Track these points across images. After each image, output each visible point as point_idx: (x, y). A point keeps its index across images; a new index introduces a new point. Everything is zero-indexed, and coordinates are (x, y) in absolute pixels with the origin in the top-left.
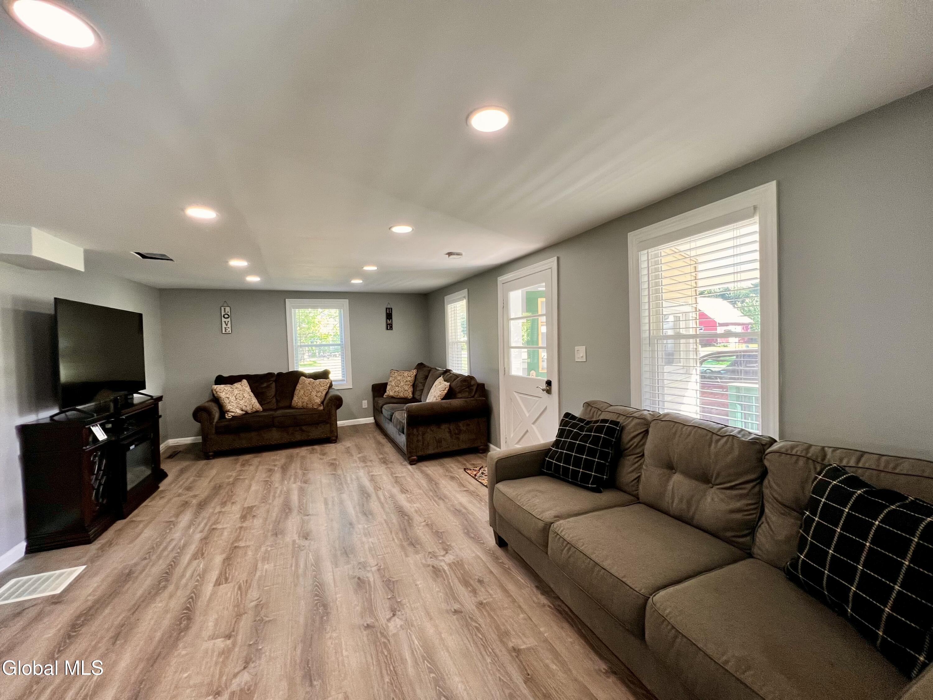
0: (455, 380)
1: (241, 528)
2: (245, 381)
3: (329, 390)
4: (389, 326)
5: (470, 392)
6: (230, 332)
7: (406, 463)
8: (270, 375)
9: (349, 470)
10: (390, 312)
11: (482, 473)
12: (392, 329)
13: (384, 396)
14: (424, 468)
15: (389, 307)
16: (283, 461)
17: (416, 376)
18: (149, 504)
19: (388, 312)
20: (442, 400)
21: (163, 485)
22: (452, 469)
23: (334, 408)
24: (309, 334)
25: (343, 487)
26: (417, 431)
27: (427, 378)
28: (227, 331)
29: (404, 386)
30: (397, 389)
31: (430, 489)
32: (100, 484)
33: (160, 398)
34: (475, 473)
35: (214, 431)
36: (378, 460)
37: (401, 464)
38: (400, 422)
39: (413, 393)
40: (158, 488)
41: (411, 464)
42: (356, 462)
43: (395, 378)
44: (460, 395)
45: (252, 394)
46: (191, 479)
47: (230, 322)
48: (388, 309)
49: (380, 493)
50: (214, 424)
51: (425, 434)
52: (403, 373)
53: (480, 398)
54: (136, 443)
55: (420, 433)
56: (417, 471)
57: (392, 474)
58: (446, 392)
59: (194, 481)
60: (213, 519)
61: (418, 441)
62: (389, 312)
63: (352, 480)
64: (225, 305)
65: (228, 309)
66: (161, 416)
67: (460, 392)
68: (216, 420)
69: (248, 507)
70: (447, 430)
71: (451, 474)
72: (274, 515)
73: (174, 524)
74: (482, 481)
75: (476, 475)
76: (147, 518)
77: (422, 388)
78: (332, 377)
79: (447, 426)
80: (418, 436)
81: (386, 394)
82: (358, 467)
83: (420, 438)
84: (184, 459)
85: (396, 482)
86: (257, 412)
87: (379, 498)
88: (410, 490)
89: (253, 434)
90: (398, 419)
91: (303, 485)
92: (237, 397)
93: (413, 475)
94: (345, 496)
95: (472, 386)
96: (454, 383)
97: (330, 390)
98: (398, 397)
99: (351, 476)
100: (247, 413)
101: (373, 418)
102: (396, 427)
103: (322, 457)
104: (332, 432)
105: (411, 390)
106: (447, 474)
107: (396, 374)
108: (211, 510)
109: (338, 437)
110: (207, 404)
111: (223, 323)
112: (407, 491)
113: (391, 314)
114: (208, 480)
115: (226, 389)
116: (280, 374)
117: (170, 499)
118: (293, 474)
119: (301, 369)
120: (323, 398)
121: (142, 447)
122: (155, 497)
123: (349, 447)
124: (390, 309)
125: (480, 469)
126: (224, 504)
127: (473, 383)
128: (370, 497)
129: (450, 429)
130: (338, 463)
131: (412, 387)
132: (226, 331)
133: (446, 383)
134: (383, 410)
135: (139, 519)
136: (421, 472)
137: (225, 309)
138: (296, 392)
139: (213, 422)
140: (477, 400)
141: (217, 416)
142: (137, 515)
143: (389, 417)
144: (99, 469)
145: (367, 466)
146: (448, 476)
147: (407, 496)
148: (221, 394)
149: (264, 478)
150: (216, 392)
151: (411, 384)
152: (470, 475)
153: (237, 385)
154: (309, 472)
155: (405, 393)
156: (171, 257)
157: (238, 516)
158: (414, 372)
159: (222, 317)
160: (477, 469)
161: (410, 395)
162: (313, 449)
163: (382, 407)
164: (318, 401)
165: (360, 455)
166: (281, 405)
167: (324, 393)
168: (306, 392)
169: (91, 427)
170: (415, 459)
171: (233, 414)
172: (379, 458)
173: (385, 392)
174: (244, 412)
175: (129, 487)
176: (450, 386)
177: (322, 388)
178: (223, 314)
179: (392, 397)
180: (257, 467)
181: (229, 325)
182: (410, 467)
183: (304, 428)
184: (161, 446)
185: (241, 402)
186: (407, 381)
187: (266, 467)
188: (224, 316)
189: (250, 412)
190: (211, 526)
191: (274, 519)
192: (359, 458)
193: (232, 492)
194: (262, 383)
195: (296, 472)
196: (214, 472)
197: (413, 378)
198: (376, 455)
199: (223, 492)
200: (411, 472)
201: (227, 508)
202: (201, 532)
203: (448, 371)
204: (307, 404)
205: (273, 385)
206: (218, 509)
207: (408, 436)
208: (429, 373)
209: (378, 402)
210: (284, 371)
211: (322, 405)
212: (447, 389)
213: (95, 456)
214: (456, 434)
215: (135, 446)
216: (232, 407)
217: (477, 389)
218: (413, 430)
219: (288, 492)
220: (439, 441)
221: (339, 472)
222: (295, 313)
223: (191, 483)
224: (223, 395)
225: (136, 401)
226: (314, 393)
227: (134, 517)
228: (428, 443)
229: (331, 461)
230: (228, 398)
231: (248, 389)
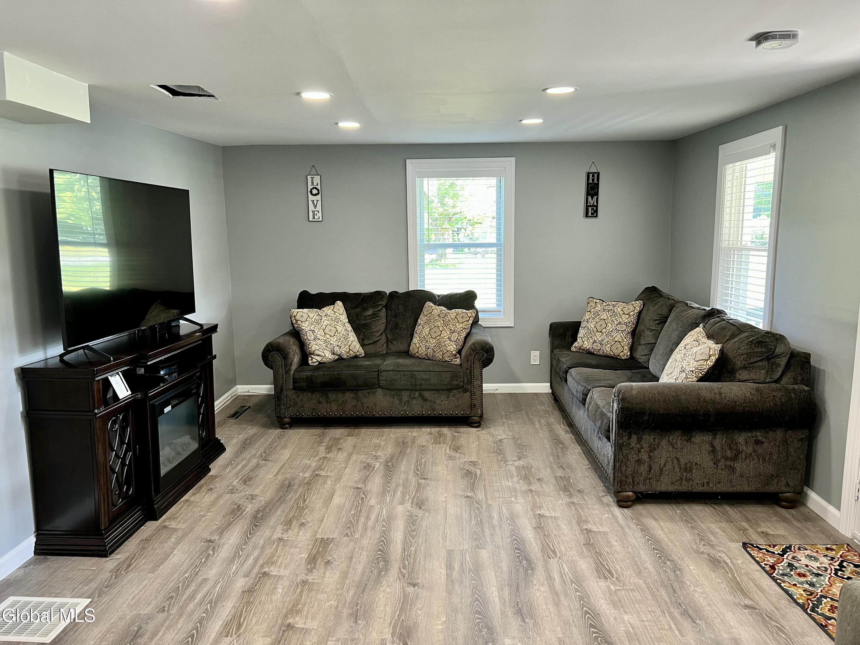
0: (733, 336)
1: (305, 582)
2: (339, 304)
3: (471, 329)
4: (590, 209)
5: (771, 370)
6: (321, 219)
7: (609, 499)
8: (379, 294)
9: (497, 495)
10: (596, 181)
11: (790, 565)
12: (597, 216)
13: (573, 349)
14: (651, 523)
15: (593, 170)
16: (390, 450)
17: (640, 313)
18: (192, 499)
19: (591, 181)
20: (698, 381)
21: (216, 467)
22: (712, 538)
23: (477, 365)
24: (454, 214)
25: (483, 533)
26: (639, 440)
27: (665, 322)
28: (316, 217)
29: (614, 334)
30: (599, 337)
31: (662, 581)
32: (123, 465)
33: (214, 328)
34: (772, 560)
35: (291, 385)
36: (553, 481)
37: (600, 500)
38: (603, 414)
39: (632, 349)
40: (209, 470)
41: (621, 506)
42: (512, 476)
43: (597, 314)
44: (744, 375)
45: (350, 328)
46: (254, 462)
47: (319, 202)
48: (591, 175)
49: (553, 562)
50: (292, 373)
51: (655, 449)
52: (614, 306)
53: (796, 387)
54: (176, 402)
55: (645, 445)
56: (633, 526)
57: (580, 521)
58: (710, 363)
59: (258, 465)
60: (268, 551)
61: (639, 462)
62: (593, 180)
63: (500, 519)
64: (313, 172)
65: (317, 179)
66: (215, 357)
67: (744, 368)
68: (294, 367)
69: (322, 539)
70: (707, 447)
71: (712, 552)
72: (360, 568)
73: (214, 548)
74: (792, 590)
75: (773, 567)
76: (184, 526)
77: (653, 341)
78: (478, 304)
79: (708, 438)
80: (639, 451)
81: (576, 344)
82: (515, 490)
83: (644, 457)
84: (251, 422)
85: (588, 544)
86: (356, 357)
87: (550, 578)
88: (616, 572)
89: (349, 395)
90: (598, 407)
91: (416, 511)
92: (327, 331)
93: (624, 533)
94: (485, 554)
95: (778, 356)
96: (730, 345)
97: (474, 330)
98: (601, 353)
99: (500, 508)
100: (341, 359)
101: (549, 384)
102: (594, 421)
103: (453, 454)
104: (472, 406)
105: (627, 341)
106: (702, 549)
107: (599, 307)
108: (268, 533)
109: (484, 416)
110: (281, 341)
111: (310, 203)
112: (610, 572)
113: (598, 184)
114: (275, 470)
115: (311, 315)
116: (394, 295)
117: (219, 497)
118: (401, 481)
119: (428, 288)
120: (461, 343)
121: (184, 408)
122: (201, 487)
123: (501, 440)
124: (596, 175)
125: (784, 552)
126: (288, 524)
127: (779, 350)
128: (532, 569)
129: (713, 446)
130: (478, 473)
131: (629, 336)
132: (314, 218)
133: (711, 343)
134: (569, 378)
135: (173, 525)
136: (642, 530)
137: (312, 178)
138: (418, 329)
139: (289, 370)
140: (786, 389)
141: (296, 359)
142: (173, 518)
143: (580, 396)
144: (122, 442)
145: (531, 490)
146: (703, 553)
147: (609, 588)
148: (303, 324)
149: (356, 482)
150: (296, 320)
151: (629, 330)
152: (758, 563)
153: (328, 310)
154: (428, 485)
155: (614, 348)
156: (211, 92)
157: (305, 555)
158: (638, 305)
159: (309, 193)
160: (777, 550)
161: (625, 353)
162: (440, 435)
163: (567, 372)
164: (452, 348)
165: (521, 463)
166: (394, 348)
167: (464, 335)
168: (433, 331)
169: (109, 377)
170: (629, 497)
171: (319, 359)
172: (556, 477)
173: (576, 340)
174: (337, 357)
175: (163, 471)
176: (722, 351)
177: (459, 326)
178: (310, 187)
179: (589, 353)
180: (350, 455)
181: (319, 208)
182: (617, 511)
183: (426, 394)
184: (216, 403)
185: (333, 340)
186: (620, 323)
187: (362, 457)
188: (311, 192)
189: (345, 357)
190: (262, 566)
191: (357, 578)
192: (518, 468)
193: (304, 501)
194: (365, 309)
195: (407, 479)
196: (286, 454)
197: (633, 319)
198: (552, 468)
199: (292, 497)
200: (621, 527)
201: (290, 535)
202: (247, 575)
203: (715, 313)
204: (434, 352)
205: (383, 313)
206: (277, 535)
207: (619, 448)
208: (670, 311)
209: (559, 360)
210: (401, 290)
211: (458, 355)
212: (714, 359)
213: (114, 422)
214: (727, 459)
215: (172, 407)
216: (317, 347)
217: (788, 366)
218: (630, 438)
219: (390, 519)
220: (688, 469)
221: (480, 495)
222: (422, 187)
223: (252, 470)
224: (305, 326)
225: (183, 331)
226: (446, 334)
227: (169, 519)
228: (661, 470)
229: (467, 467)
230: (313, 331)
231: (344, 318)
